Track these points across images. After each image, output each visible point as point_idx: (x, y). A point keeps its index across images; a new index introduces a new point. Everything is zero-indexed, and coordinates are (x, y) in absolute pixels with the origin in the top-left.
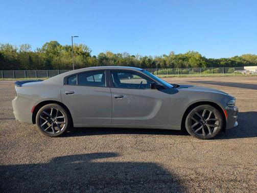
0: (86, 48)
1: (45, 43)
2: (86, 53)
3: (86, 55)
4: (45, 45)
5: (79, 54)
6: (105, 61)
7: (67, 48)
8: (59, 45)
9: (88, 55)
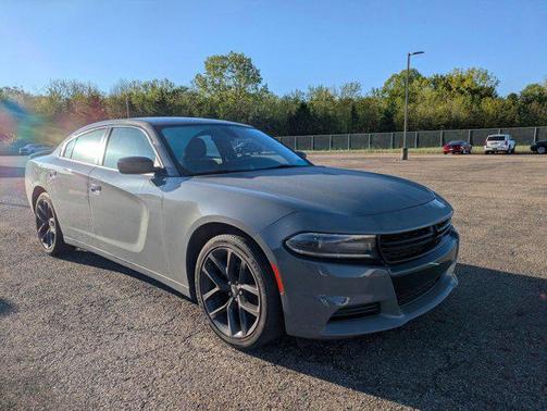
0: (485, 76)
1: (390, 76)
2: (482, 88)
3: (482, 93)
4: (390, 80)
5: (462, 93)
6: (534, 105)
7: (436, 82)
8: (418, 76)
9: (490, 93)
